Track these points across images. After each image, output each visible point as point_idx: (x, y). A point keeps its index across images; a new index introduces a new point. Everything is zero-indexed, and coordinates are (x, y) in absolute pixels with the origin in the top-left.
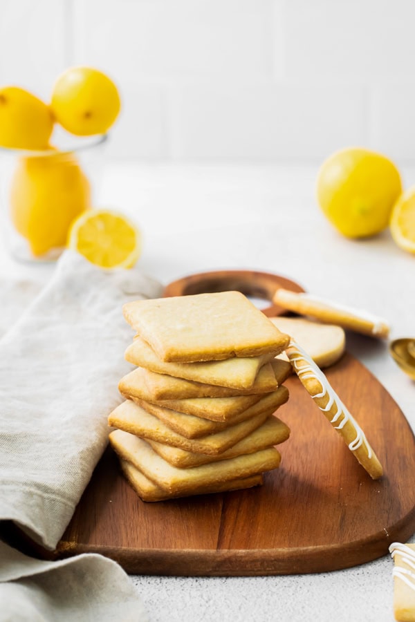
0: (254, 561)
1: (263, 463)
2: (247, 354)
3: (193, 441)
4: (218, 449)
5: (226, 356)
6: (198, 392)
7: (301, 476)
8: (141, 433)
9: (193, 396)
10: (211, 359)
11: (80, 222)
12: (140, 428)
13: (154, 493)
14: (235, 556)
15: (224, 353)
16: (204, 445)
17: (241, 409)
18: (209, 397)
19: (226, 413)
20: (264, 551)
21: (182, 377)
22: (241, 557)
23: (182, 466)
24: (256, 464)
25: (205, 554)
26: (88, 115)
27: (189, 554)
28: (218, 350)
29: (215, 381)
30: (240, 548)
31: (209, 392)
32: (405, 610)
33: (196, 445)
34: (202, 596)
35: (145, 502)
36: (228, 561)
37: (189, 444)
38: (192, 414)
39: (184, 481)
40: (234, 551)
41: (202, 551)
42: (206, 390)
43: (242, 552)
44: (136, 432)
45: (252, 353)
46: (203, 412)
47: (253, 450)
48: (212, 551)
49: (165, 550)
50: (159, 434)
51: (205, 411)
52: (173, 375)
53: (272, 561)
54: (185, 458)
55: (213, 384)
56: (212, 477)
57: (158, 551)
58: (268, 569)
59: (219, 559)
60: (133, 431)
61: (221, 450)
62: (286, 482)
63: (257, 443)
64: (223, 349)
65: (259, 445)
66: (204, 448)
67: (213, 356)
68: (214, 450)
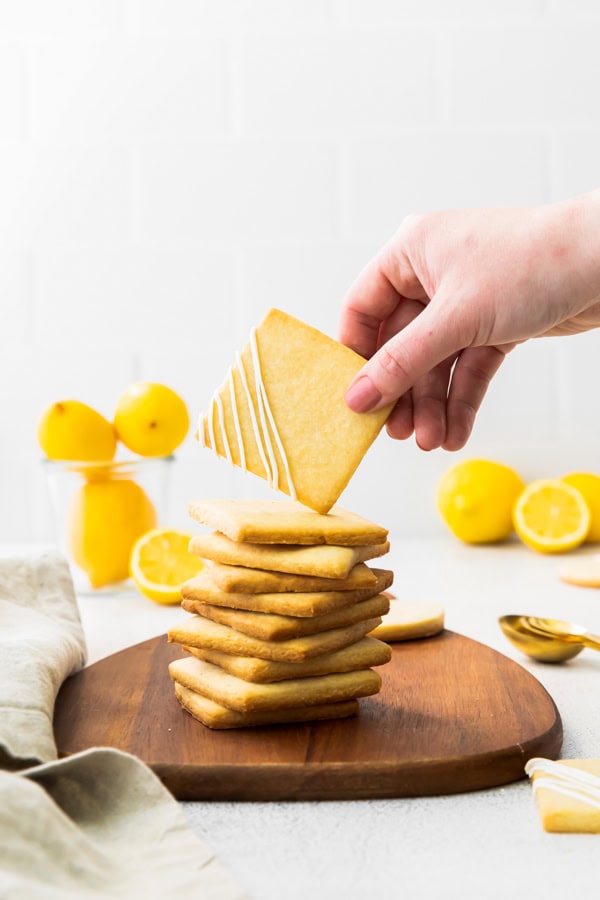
0: (354, 775)
1: (359, 685)
2: (340, 541)
3: (273, 645)
4: (305, 653)
5: (315, 541)
6: (279, 584)
7: (407, 709)
8: (209, 644)
9: (273, 590)
10: (295, 542)
11: (144, 540)
12: (207, 638)
13: (224, 717)
14: (329, 770)
15: (311, 536)
16: (287, 649)
17: (333, 605)
18: (292, 592)
19: (314, 605)
20: (368, 763)
21: (259, 566)
22: (337, 771)
23: (260, 679)
24: (352, 685)
25: (290, 769)
26: (153, 425)
27: (269, 768)
28: (304, 532)
29: (300, 568)
30: (334, 760)
31: (293, 585)
32: (557, 815)
33: (277, 650)
34: (286, 817)
35: (213, 729)
36: (321, 776)
37: (269, 651)
38: (272, 613)
39: (261, 697)
40: (327, 764)
41: (286, 765)
42: (289, 582)
43: (338, 765)
44: (202, 644)
45: (346, 541)
46: (285, 607)
47: (348, 669)
48: (300, 765)
49: (238, 764)
50: (231, 642)
51: (288, 605)
52: (248, 565)
53: (377, 776)
54: (263, 668)
55: (298, 572)
56: (296, 695)
57: (229, 767)
58: (372, 787)
59: (308, 774)
60: (199, 643)
61: (309, 656)
62: (388, 713)
63: (352, 659)
64: (311, 532)
65: (355, 662)
66: (287, 652)
67: (297, 539)
68: (300, 653)
